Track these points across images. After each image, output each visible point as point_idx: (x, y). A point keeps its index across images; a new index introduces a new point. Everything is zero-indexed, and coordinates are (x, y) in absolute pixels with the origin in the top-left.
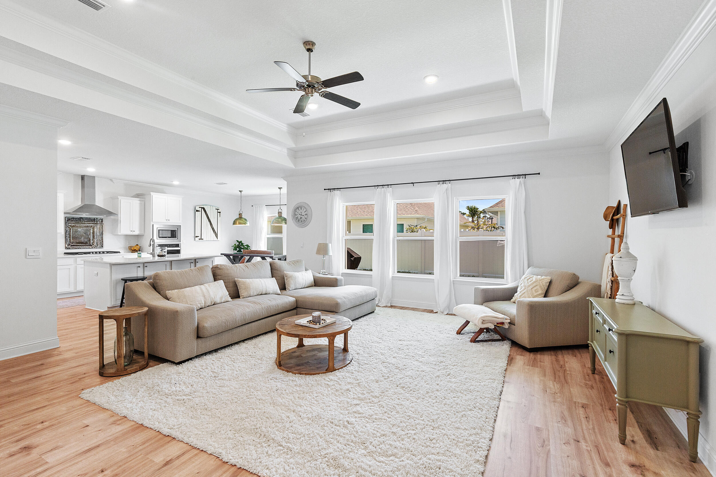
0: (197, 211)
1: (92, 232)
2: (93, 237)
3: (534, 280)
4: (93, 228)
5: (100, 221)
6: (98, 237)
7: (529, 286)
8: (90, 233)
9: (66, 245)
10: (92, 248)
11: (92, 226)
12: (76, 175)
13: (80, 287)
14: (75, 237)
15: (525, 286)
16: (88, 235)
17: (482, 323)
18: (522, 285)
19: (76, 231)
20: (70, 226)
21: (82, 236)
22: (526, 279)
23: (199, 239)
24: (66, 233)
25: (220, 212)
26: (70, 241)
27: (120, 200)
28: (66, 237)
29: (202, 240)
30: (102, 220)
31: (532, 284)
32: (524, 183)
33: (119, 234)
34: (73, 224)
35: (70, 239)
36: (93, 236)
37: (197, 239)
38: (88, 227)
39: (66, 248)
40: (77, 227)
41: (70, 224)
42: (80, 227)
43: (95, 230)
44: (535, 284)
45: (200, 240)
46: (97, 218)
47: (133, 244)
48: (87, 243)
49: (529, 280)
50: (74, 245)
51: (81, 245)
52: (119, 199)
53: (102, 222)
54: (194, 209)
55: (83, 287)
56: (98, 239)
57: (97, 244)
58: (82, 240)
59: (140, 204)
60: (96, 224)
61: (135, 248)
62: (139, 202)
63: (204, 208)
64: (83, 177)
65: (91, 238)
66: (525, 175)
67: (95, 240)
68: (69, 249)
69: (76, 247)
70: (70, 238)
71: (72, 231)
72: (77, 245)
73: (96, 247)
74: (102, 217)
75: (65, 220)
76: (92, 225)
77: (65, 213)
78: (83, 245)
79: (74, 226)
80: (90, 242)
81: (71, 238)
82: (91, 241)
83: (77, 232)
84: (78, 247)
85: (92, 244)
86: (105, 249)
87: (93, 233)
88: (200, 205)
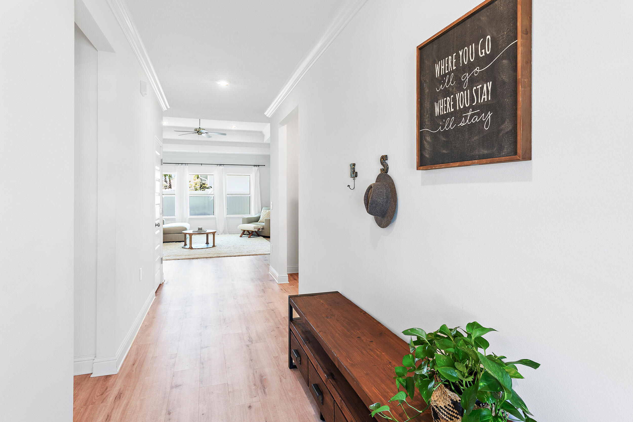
3: (268, 212)
7: (266, 215)
15: (264, 215)
17: (254, 229)
18: (263, 214)
22: (264, 212)
31: (267, 213)
32: (259, 169)
44: (268, 213)
49: (266, 212)
66: (259, 165)
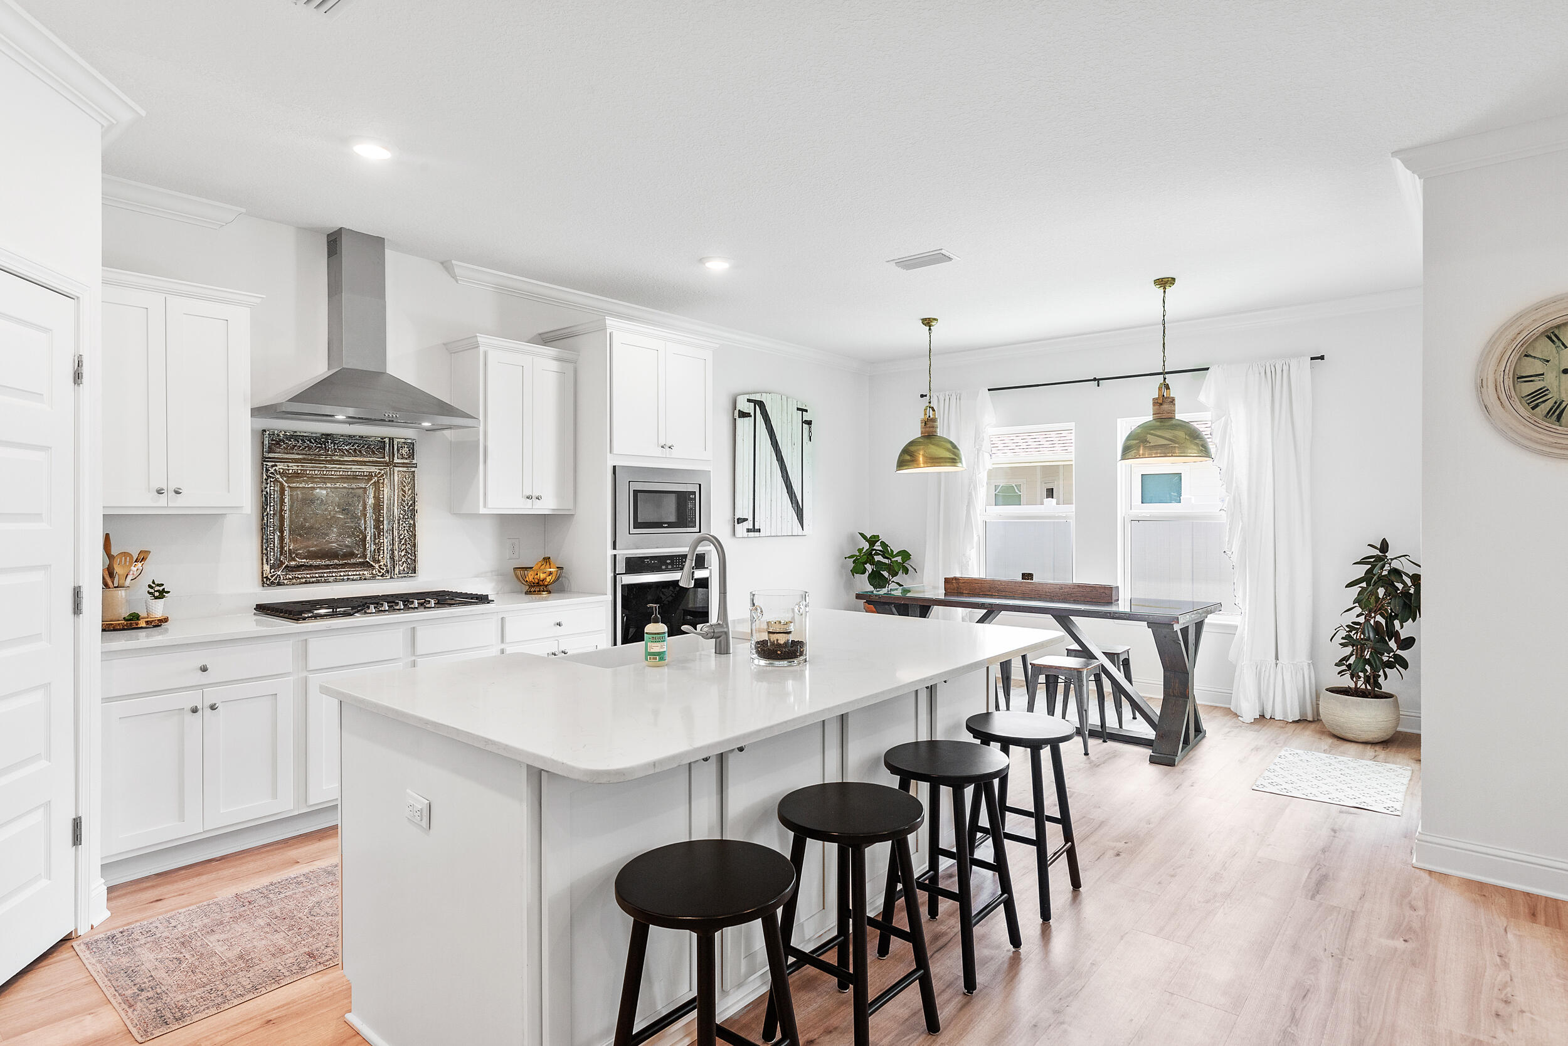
0: (743, 415)
1: (371, 501)
2: (377, 527)
4: (377, 484)
5: (404, 451)
6: (396, 526)
8: (365, 508)
9: (267, 568)
10: (374, 577)
11: (370, 476)
12: (306, 231)
13: (323, 790)
14: (302, 527)
16: (354, 517)
19: (308, 501)
20: (282, 474)
21: (331, 521)
23: (749, 530)
24: (264, 509)
25: (809, 423)
26: (282, 548)
27: (485, 353)
28: (263, 528)
29: (757, 534)
30: (411, 446)
33: (482, 511)
34: (294, 467)
35: (282, 538)
36: (378, 523)
37: (741, 529)
38: (355, 478)
39: (267, 582)
40: (312, 478)
41: (280, 466)
42: (324, 479)
43: (386, 491)
45: (751, 534)
46: (391, 439)
47: (530, 557)
48: (352, 555)
50: (298, 567)
51: (327, 567)
52: (482, 349)
53: (411, 455)
54: (730, 407)
55: (337, 785)
56: (396, 533)
57: (392, 558)
58: (334, 539)
59: (562, 373)
60: (387, 464)
61: (542, 576)
62: (554, 365)
63: (760, 404)
64: (334, 241)
65: (370, 532)
67: (386, 541)
68: (279, 584)
69: (306, 574)
70: (282, 532)
71: (291, 496)
72: (310, 567)
73: (388, 573)
74: (409, 433)
75: (260, 444)
76: (373, 469)
77: (257, 412)
78: (336, 566)
79: (296, 475)
80: (365, 549)
81: (286, 533)
82: (371, 547)
83: (312, 501)
84: (317, 573)
85: (374, 561)
86: (425, 580)
87: (378, 507)
88: (750, 390)
